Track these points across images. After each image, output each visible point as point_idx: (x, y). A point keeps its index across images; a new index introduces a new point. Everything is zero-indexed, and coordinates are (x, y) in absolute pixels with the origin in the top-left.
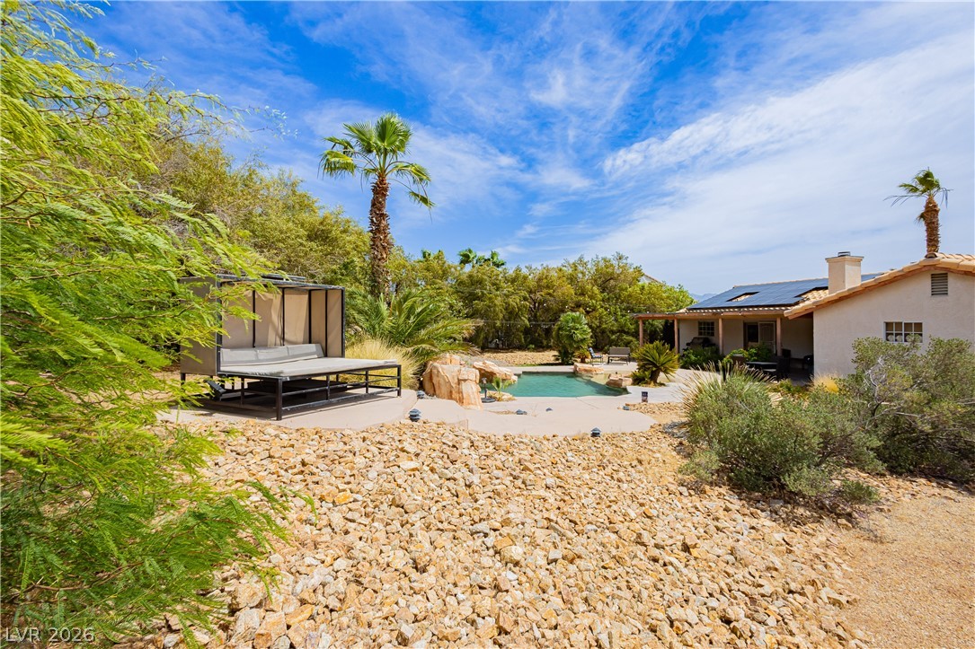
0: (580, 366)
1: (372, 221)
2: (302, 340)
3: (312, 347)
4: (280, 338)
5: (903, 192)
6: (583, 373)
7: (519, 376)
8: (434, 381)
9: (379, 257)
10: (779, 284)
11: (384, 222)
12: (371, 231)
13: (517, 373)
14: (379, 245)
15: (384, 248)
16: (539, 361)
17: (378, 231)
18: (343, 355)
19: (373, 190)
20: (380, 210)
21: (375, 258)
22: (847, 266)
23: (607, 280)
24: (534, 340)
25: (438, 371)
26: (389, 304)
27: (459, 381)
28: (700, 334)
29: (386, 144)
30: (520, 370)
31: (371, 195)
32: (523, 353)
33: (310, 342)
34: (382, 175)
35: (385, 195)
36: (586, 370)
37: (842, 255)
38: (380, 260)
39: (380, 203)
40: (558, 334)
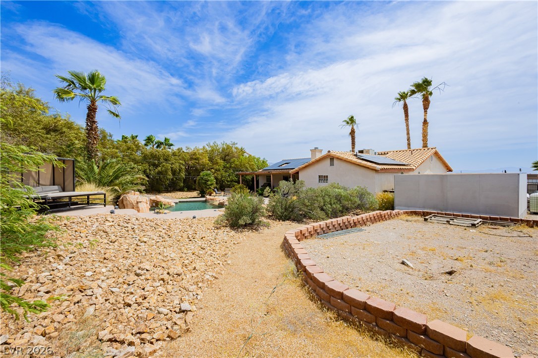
0: (208, 197)
1: (88, 124)
2: (49, 184)
3: (56, 187)
4: (37, 183)
5: (345, 123)
6: (210, 200)
7: (176, 203)
8: (124, 204)
9: (92, 143)
10: (299, 159)
11: (95, 125)
12: (87, 129)
13: (176, 202)
14: (92, 136)
15: (95, 138)
16: (189, 196)
17: (91, 129)
18: (74, 190)
19: (88, 108)
20: (92, 119)
21: (89, 143)
22: (317, 153)
23: (227, 155)
24: (189, 186)
25: (126, 198)
26: (98, 167)
27: (137, 202)
28: (267, 181)
29: (95, 86)
30: (177, 201)
31: (87, 111)
32: (181, 193)
33: (54, 185)
34: (93, 101)
35: (95, 112)
36: (211, 199)
37: (316, 148)
38: (92, 144)
39: (92, 115)
40: (199, 182)
